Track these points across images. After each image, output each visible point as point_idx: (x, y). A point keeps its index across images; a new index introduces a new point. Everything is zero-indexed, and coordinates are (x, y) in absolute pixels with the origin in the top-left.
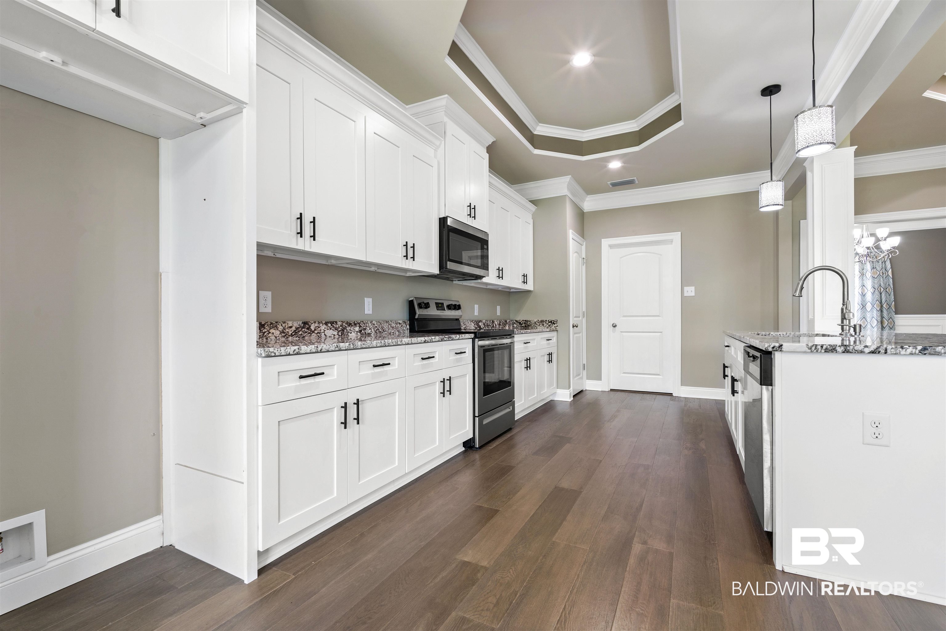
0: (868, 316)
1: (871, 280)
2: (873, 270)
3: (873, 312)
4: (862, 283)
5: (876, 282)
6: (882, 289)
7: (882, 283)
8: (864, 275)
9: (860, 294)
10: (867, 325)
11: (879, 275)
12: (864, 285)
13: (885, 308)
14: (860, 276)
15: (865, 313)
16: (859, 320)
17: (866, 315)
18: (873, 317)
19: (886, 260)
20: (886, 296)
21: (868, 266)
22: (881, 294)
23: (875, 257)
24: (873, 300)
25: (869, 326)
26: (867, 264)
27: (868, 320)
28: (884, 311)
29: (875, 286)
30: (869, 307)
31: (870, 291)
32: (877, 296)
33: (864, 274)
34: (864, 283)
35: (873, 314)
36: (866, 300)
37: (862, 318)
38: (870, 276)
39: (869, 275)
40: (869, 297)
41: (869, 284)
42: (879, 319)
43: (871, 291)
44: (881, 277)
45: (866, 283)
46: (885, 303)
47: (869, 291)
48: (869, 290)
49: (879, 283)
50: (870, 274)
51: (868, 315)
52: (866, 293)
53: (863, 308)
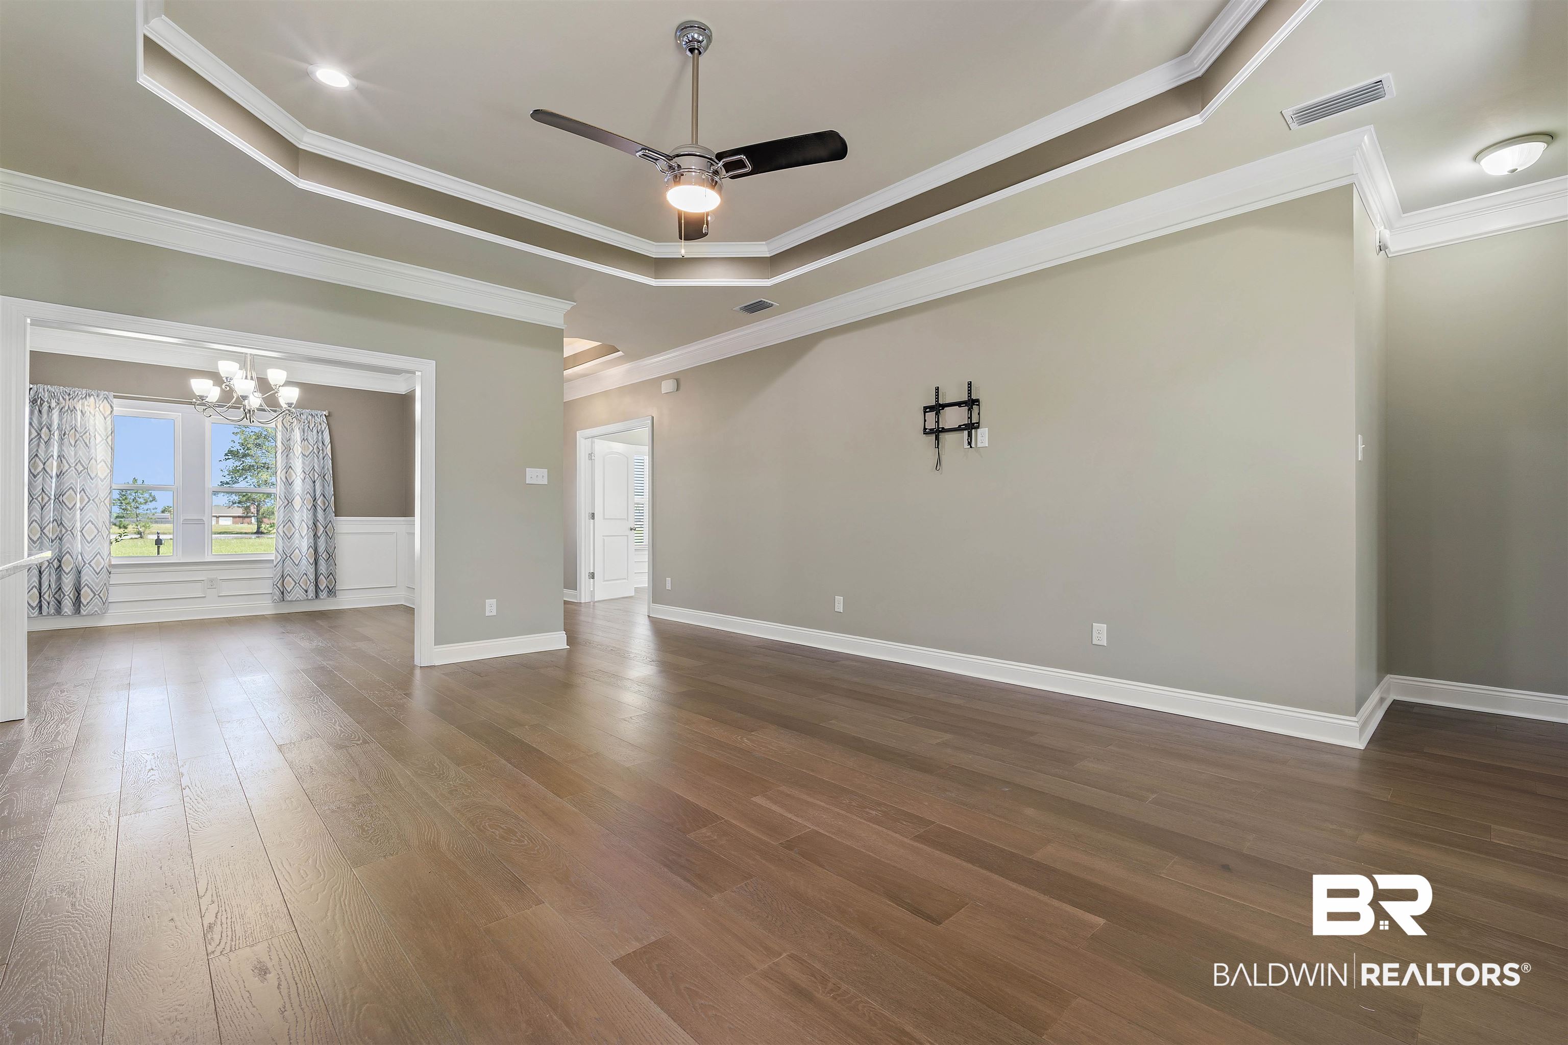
0: (297, 518)
1: (301, 460)
2: (303, 443)
3: (303, 511)
4: (287, 463)
5: (307, 463)
6: (316, 476)
7: (316, 466)
8: (291, 450)
9: (283, 481)
10: (294, 533)
11: (311, 452)
12: (290, 467)
13: (319, 506)
14: (284, 450)
15: (292, 514)
16: (280, 525)
17: (293, 516)
18: (303, 520)
19: (323, 429)
20: (324, 485)
21: (297, 435)
22: (314, 482)
23: (307, 422)
24: (303, 493)
25: (297, 535)
26: (295, 431)
27: (297, 524)
28: (319, 511)
29: (305, 469)
30: (297, 503)
31: (300, 478)
32: (308, 487)
33: (292, 448)
34: (290, 463)
35: (303, 516)
36: (293, 490)
37: (287, 521)
38: (300, 452)
39: (298, 449)
40: (298, 486)
41: (298, 465)
42: (311, 523)
43: (301, 476)
44: (315, 456)
45: (294, 462)
46: (319, 498)
47: (298, 477)
48: (298, 475)
49: (311, 465)
50: (300, 450)
51: (296, 516)
52: (293, 481)
53: (288, 504)
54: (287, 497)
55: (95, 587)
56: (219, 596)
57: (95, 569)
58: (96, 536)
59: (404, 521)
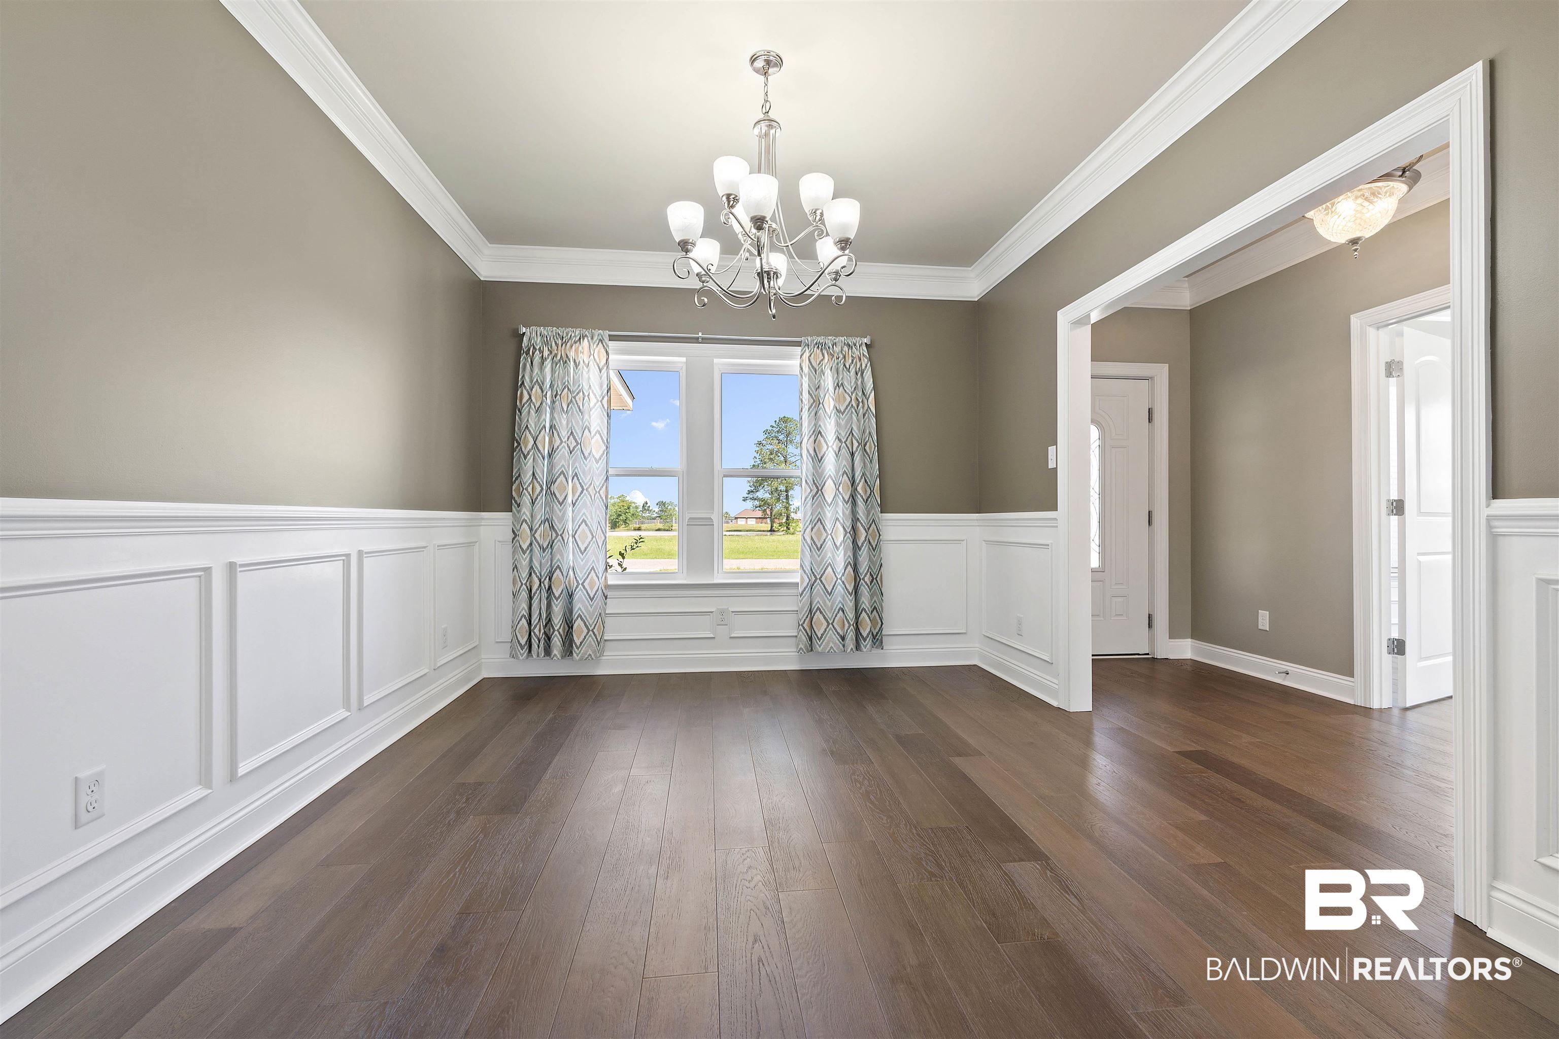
0: (829, 515)
1: (833, 420)
2: (836, 391)
3: (837, 505)
4: (815, 425)
5: (843, 423)
6: (856, 444)
7: (855, 428)
8: (821, 405)
9: (810, 455)
10: (825, 540)
11: (848, 405)
12: (820, 432)
13: (860, 494)
14: (812, 405)
15: (822, 508)
16: (807, 527)
17: (824, 513)
18: (837, 519)
19: (863, 367)
20: (864, 463)
21: (828, 381)
22: (852, 454)
23: (841, 356)
24: (837, 472)
25: (829, 544)
26: (826, 374)
27: (829, 526)
28: (860, 503)
29: (840, 434)
30: (829, 490)
31: (833, 449)
32: (844, 463)
33: (821, 402)
34: (820, 426)
35: (837, 512)
36: (823, 471)
37: (816, 521)
38: (832, 407)
39: (829, 404)
40: (830, 464)
41: (830, 428)
42: (848, 524)
43: (834, 447)
44: (854, 411)
45: (825, 425)
46: (860, 481)
47: (830, 449)
48: (830, 445)
49: (848, 427)
50: (832, 403)
51: (827, 512)
52: (824, 455)
53: (817, 492)
54: (816, 482)
55: (589, 620)
56: (731, 638)
57: (589, 591)
58: (590, 543)
59: (977, 520)
